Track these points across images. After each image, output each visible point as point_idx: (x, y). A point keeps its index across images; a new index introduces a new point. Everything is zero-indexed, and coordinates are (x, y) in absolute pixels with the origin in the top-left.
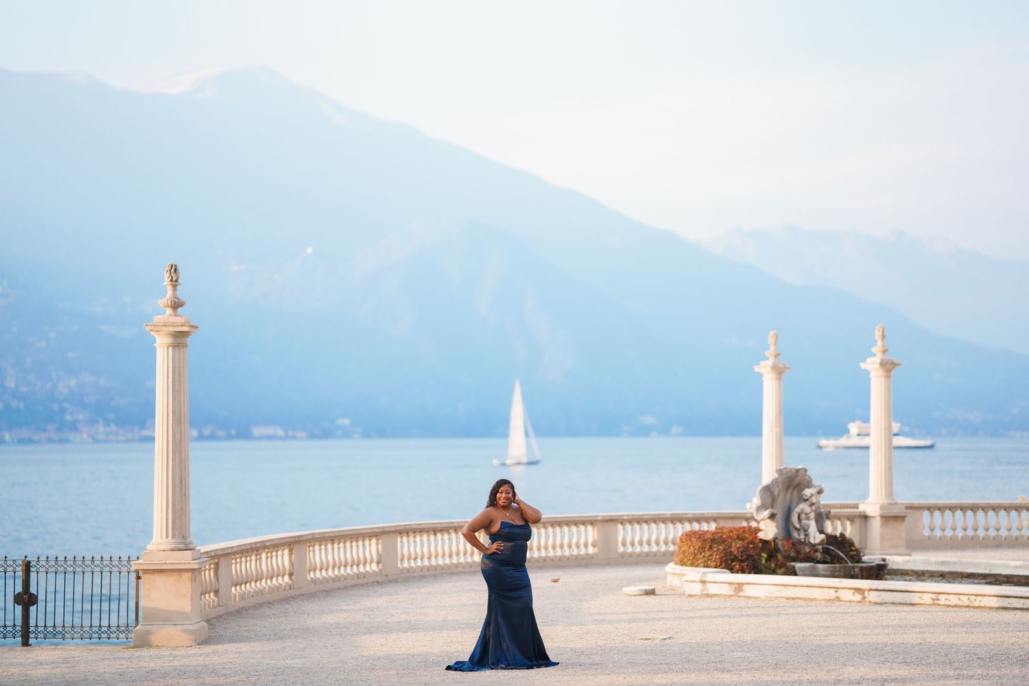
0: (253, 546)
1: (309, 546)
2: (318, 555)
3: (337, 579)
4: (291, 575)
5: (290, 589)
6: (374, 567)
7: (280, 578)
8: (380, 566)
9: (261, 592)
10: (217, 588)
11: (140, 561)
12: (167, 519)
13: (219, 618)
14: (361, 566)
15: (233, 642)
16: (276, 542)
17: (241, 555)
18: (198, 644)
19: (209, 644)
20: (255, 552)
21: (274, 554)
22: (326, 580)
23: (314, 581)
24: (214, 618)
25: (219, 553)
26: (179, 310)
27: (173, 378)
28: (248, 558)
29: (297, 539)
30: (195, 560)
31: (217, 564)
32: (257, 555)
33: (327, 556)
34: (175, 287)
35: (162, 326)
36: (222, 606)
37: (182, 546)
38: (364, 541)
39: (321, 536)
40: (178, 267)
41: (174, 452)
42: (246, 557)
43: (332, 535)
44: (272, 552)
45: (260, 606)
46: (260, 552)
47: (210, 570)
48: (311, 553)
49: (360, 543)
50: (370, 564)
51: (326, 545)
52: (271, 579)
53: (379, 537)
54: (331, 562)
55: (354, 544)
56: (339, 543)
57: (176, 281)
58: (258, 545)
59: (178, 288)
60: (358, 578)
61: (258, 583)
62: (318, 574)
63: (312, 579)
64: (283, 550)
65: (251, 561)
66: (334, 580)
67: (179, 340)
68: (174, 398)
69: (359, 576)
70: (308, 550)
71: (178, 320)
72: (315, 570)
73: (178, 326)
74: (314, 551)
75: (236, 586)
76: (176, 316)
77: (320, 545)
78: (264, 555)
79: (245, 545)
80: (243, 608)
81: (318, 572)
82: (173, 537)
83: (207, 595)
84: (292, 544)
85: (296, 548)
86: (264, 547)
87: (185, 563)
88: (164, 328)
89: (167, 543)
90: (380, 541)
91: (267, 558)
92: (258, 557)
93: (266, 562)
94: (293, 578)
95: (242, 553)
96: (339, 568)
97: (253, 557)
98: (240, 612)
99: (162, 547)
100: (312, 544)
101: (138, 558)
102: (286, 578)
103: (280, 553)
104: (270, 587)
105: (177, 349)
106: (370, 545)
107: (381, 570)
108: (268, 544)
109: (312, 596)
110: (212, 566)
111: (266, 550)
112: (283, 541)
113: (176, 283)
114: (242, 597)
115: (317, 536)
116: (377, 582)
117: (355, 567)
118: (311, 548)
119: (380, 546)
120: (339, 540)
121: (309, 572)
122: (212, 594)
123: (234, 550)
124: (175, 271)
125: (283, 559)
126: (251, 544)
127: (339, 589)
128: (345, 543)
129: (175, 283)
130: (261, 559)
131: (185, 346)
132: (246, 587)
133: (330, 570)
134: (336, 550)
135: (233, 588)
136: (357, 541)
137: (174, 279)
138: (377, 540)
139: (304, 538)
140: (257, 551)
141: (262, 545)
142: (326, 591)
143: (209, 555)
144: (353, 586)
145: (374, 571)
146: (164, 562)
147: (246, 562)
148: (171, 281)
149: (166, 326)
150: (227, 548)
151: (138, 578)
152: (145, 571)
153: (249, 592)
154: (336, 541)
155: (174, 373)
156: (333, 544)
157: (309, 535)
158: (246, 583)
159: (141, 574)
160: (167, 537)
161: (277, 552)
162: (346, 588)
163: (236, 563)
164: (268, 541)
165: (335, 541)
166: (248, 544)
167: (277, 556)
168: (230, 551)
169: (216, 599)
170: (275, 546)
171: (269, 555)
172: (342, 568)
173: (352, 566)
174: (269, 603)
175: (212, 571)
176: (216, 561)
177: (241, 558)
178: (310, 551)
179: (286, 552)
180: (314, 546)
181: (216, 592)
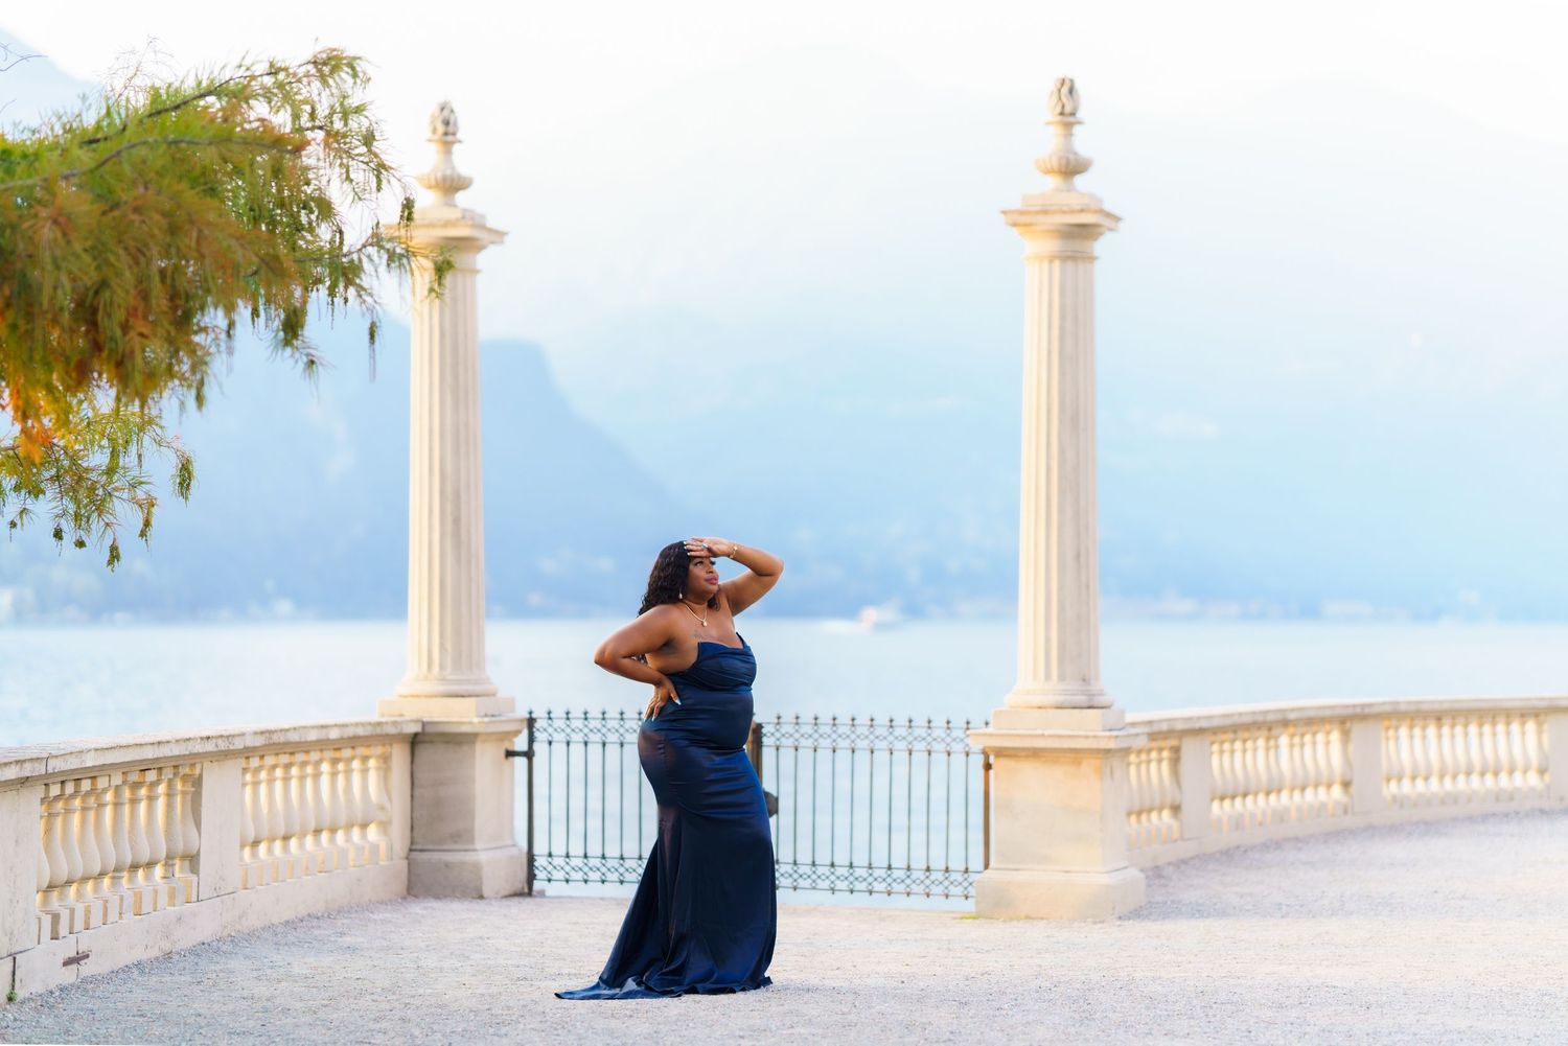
0: (1260, 718)
1: (1388, 729)
2: (1406, 747)
3: (1453, 799)
4: (1346, 785)
5: (1346, 812)
6: (1533, 779)
7: (1322, 790)
8: (1547, 777)
9: (1281, 817)
10: (1177, 802)
11: (990, 730)
12: (1048, 640)
13: (1181, 864)
14: (1503, 777)
15: (1202, 916)
16: (1311, 714)
17: (1231, 736)
18: (1120, 918)
19: (1146, 918)
20: (1264, 732)
21: (1308, 738)
22: (1426, 801)
23: (1399, 802)
24: (1170, 864)
25: (1180, 726)
26: (1080, 181)
27: (1062, 328)
28: (1249, 744)
29: (1358, 710)
30: (1110, 730)
31: (1176, 750)
32: (1268, 739)
33: (1426, 752)
34: (1068, 126)
35: (1037, 213)
36: (1189, 839)
37: (1081, 699)
38: (1508, 724)
39: (1413, 708)
40: (1077, 85)
41: (1062, 492)
42: (1245, 741)
43: (1436, 707)
44: (1303, 735)
45: (1278, 845)
46: (1275, 732)
47: (1160, 761)
48: (1392, 743)
49: (1501, 728)
50: (1525, 772)
51: (1424, 728)
52: (1303, 789)
53: (1542, 718)
54: (1436, 766)
55: (1487, 728)
56: (1453, 726)
57: (1073, 114)
58: (1270, 717)
59: (1077, 129)
60: (1497, 799)
61: (1273, 797)
62: (1406, 786)
63: (1394, 798)
64: (1328, 733)
65: (1255, 749)
66: (1443, 802)
67: (1077, 245)
68: (1062, 374)
69: (1498, 796)
70: (1383, 734)
71: (1073, 200)
72: (1400, 779)
73: (1072, 212)
74: (1397, 739)
75: (1222, 799)
76: (1069, 191)
77: (1411, 727)
78: (1284, 740)
79: (1240, 714)
80: (1238, 847)
81: (1406, 783)
82: (1062, 678)
83: (1154, 815)
84: (1347, 720)
85: (1358, 730)
86: (1285, 723)
87: (1087, 737)
88: (1042, 219)
89: (1048, 691)
90: (1546, 727)
91: (1292, 746)
92: (1272, 743)
93: (1287, 755)
94: (1353, 789)
95: (1235, 732)
96: (1454, 777)
97: (1261, 743)
98: (1229, 856)
99: (1038, 700)
100: (1394, 723)
101: (987, 724)
102: (1337, 792)
103: (1320, 737)
104: (1299, 809)
105: (1070, 265)
106: (1523, 733)
107: (1548, 787)
108: (1292, 716)
109: (1394, 830)
110: (1165, 754)
111: (1291, 730)
112: (1328, 713)
113: (1071, 119)
114: (1238, 823)
115: (1403, 708)
116: (1542, 812)
117: (1489, 778)
118: (1391, 733)
119: (1545, 738)
120: (1454, 718)
121: (1388, 780)
122: (1166, 814)
123: (1216, 723)
124: (1071, 91)
125: (1327, 751)
126: (1254, 713)
127: (1455, 820)
128: (1466, 726)
129: (1068, 118)
130: (1277, 747)
131: (1092, 259)
132: (1244, 805)
133: (1434, 781)
134: (1446, 741)
135: (1216, 804)
136: (1494, 724)
137: (1068, 109)
138: (1540, 725)
139: (1375, 710)
140: (1270, 729)
141: (1279, 717)
142: (1426, 823)
143: (1156, 728)
144: (1485, 818)
145: (1532, 789)
146: (1039, 732)
147: (1244, 751)
148: (1062, 114)
149: (1045, 212)
150: (1199, 718)
151: (988, 767)
152: (1001, 753)
153: (1253, 815)
154: (1447, 722)
155: (1063, 317)
156: (1440, 727)
157: (1384, 703)
158: (1245, 795)
159: (992, 760)
160: (1048, 677)
161: (1314, 734)
162: (1470, 819)
163: (1222, 752)
164: (1293, 710)
165: (1444, 721)
166: (1246, 714)
167: (1314, 743)
168: (1204, 724)
169: (1175, 824)
170: (1311, 722)
171: (1297, 740)
172: (1461, 778)
173: (1483, 774)
174: (1297, 839)
175: (1165, 766)
176: (1174, 742)
177: (1233, 741)
178: (1387, 739)
179: (1335, 736)
180: (1397, 728)
181: (1176, 809)
